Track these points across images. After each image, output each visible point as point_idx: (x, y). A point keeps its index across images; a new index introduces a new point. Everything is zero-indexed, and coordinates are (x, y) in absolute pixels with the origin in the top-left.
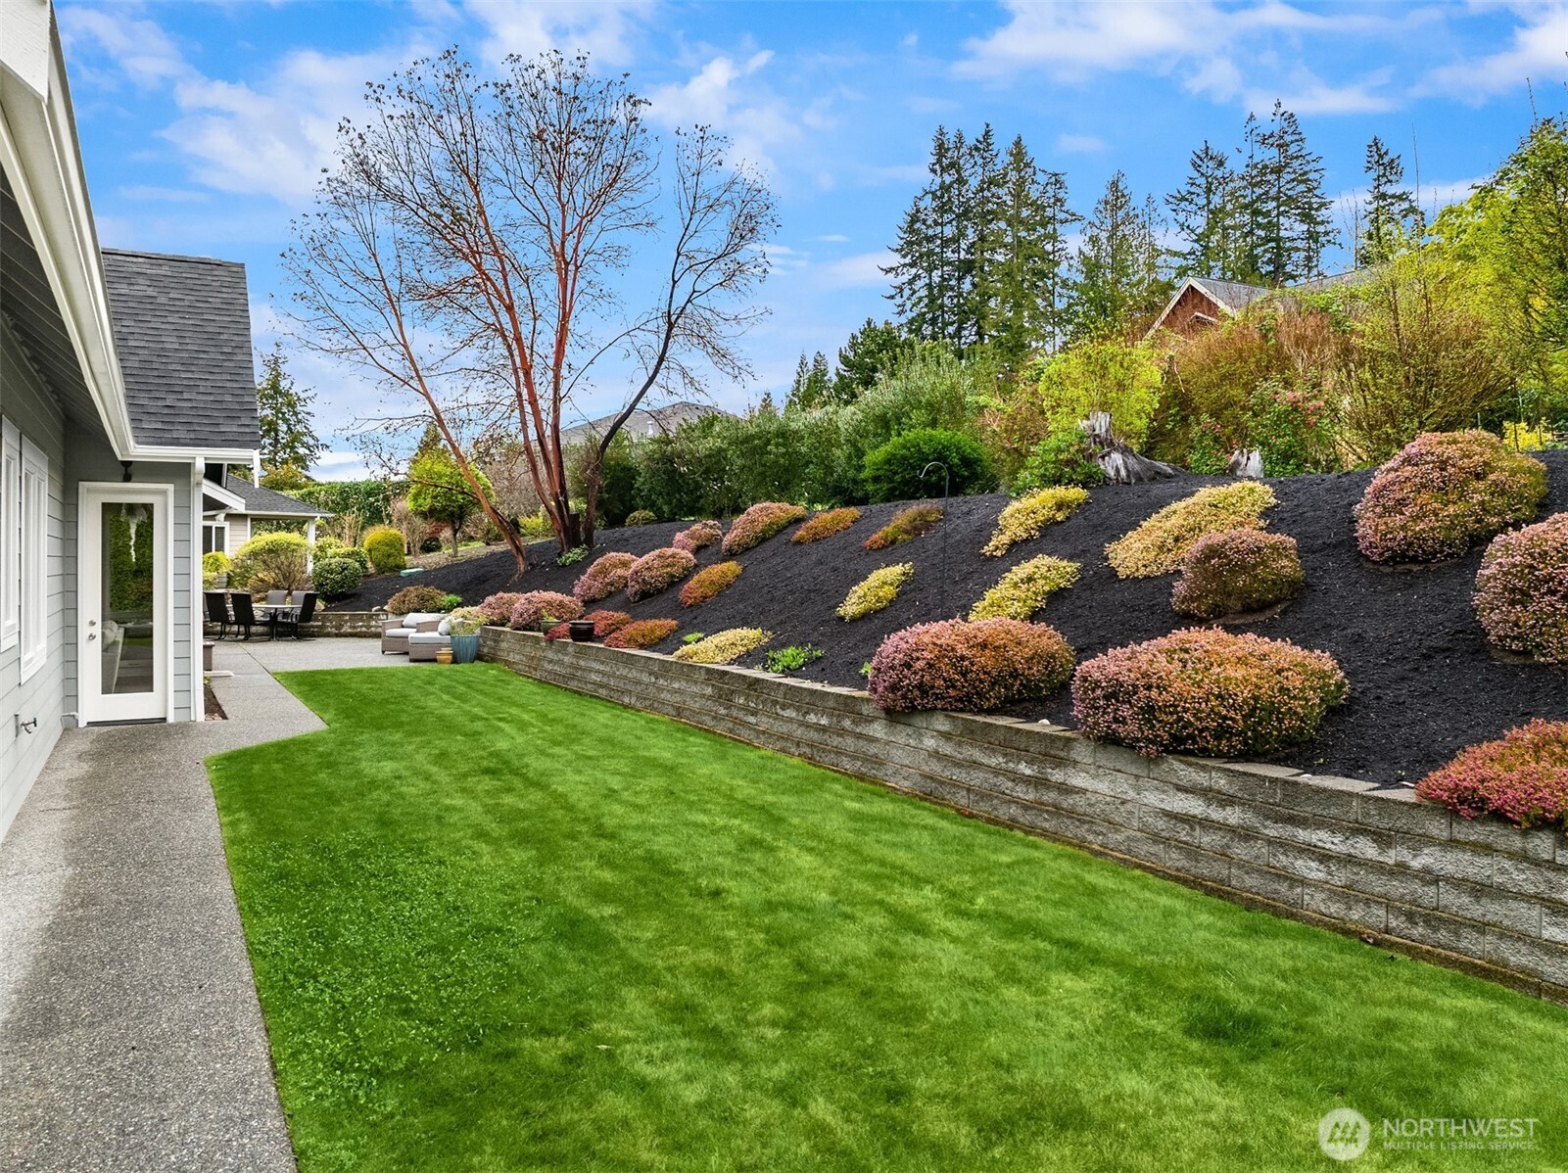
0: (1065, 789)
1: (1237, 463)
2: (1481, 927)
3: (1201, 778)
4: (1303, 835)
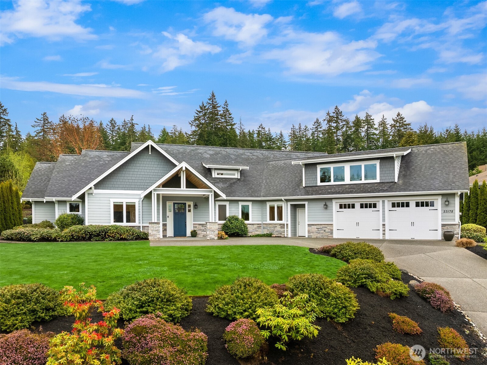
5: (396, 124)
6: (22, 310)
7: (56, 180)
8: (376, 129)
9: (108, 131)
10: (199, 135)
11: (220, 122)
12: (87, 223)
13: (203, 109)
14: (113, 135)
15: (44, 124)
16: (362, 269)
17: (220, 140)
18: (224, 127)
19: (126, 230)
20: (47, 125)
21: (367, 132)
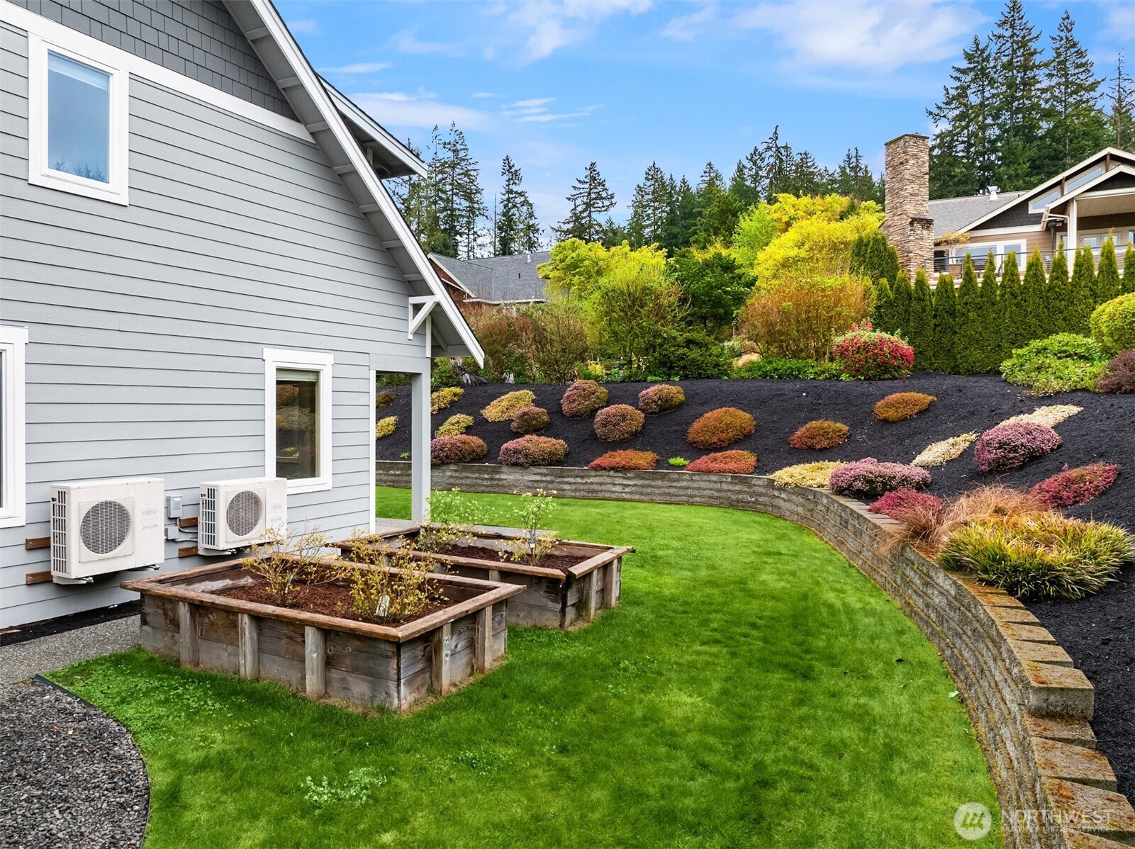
0: (500, 480)
1: (505, 378)
2: (601, 491)
3: (540, 471)
4: (565, 480)
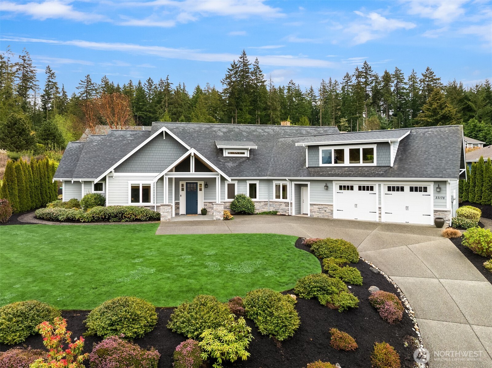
5: (426, 78)
6: (21, 327)
7: (84, 160)
8: (405, 83)
9: (145, 90)
10: (230, 93)
11: (250, 80)
12: (107, 204)
13: (234, 67)
14: (150, 94)
15: (87, 85)
16: (315, 282)
17: (251, 97)
18: (254, 84)
19: (141, 211)
20: (90, 86)
21: (397, 87)
